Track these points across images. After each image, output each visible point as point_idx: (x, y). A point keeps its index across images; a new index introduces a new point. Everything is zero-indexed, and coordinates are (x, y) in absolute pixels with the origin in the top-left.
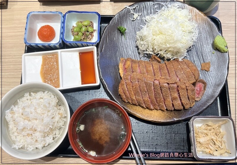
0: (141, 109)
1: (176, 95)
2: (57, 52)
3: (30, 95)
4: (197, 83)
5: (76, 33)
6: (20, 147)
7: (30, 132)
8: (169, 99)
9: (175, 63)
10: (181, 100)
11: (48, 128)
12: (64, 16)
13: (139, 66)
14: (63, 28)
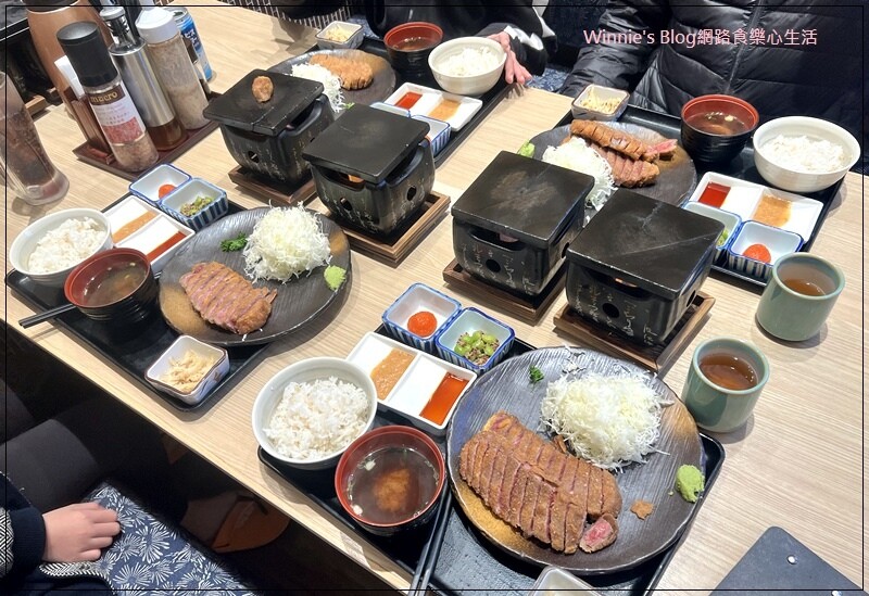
0: (481, 505)
1: (545, 505)
2: (416, 354)
3: (337, 383)
4: (601, 519)
5: (462, 343)
6: (273, 437)
7: (301, 424)
8: (531, 508)
9: (583, 467)
10: (550, 522)
11: (326, 436)
12: (460, 312)
13: (521, 436)
14: (448, 324)
